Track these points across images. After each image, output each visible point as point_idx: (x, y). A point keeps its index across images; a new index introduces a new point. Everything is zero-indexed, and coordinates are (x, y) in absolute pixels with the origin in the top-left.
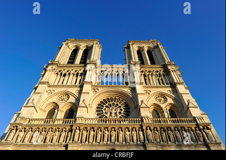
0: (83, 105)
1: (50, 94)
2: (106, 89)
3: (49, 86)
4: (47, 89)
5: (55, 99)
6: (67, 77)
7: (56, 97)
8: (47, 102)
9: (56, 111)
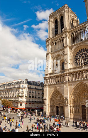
0: (66, 62)
3: (51, 54)
6: (57, 45)
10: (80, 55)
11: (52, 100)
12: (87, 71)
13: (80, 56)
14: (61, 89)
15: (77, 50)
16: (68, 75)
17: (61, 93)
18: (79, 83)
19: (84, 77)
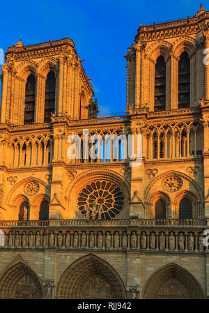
0: (55, 202)
1: (13, 183)
2: (88, 171)
3: (9, 171)
4: (7, 175)
5: (21, 190)
6: (28, 152)
7: (22, 187)
8: (14, 196)
9: (25, 210)
10: (92, 194)
11: (6, 286)
12: (108, 233)
13: (91, 197)
14: (36, 263)
15: (87, 181)
16: (58, 235)
17: (36, 272)
18: (84, 256)
19: (101, 244)
